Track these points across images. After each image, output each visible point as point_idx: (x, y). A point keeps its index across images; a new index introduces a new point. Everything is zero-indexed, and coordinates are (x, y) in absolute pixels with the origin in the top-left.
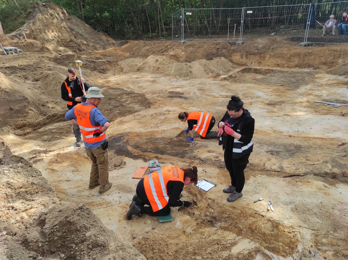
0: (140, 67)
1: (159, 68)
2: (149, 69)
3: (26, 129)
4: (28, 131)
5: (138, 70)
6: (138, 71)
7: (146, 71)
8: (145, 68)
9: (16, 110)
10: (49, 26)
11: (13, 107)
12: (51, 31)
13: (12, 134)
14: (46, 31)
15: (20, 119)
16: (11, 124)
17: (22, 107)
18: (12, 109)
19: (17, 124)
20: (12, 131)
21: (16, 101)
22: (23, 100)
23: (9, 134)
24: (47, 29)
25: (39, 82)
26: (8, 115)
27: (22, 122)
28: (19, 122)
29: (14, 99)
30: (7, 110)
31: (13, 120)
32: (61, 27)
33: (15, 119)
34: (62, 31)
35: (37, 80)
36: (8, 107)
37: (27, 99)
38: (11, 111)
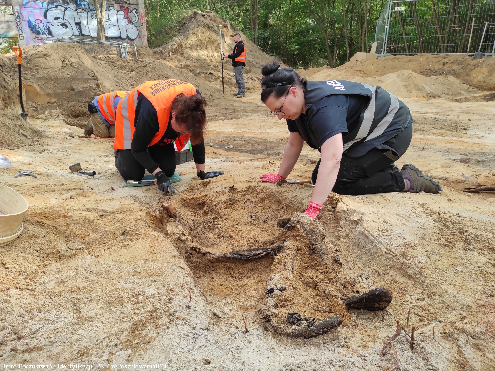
9: (78, 92)
10: (204, 41)
11: (74, 87)
12: (204, 48)
13: (61, 121)
14: (198, 48)
15: (79, 104)
16: (65, 108)
17: (86, 88)
18: (73, 90)
19: (73, 110)
20: (62, 117)
21: (81, 79)
22: (90, 79)
23: (57, 120)
24: (200, 45)
25: (133, 72)
26: (66, 97)
27: (81, 109)
28: (77, 108)
29: (80, 77)
30: (66, 89)
31: (71, 103)
32: (219, 44)
33: (73, 103)
34: (219, 49)
35: (132, 71)
36: (68, 86)
37: (98, 80)
38: (72, 92)
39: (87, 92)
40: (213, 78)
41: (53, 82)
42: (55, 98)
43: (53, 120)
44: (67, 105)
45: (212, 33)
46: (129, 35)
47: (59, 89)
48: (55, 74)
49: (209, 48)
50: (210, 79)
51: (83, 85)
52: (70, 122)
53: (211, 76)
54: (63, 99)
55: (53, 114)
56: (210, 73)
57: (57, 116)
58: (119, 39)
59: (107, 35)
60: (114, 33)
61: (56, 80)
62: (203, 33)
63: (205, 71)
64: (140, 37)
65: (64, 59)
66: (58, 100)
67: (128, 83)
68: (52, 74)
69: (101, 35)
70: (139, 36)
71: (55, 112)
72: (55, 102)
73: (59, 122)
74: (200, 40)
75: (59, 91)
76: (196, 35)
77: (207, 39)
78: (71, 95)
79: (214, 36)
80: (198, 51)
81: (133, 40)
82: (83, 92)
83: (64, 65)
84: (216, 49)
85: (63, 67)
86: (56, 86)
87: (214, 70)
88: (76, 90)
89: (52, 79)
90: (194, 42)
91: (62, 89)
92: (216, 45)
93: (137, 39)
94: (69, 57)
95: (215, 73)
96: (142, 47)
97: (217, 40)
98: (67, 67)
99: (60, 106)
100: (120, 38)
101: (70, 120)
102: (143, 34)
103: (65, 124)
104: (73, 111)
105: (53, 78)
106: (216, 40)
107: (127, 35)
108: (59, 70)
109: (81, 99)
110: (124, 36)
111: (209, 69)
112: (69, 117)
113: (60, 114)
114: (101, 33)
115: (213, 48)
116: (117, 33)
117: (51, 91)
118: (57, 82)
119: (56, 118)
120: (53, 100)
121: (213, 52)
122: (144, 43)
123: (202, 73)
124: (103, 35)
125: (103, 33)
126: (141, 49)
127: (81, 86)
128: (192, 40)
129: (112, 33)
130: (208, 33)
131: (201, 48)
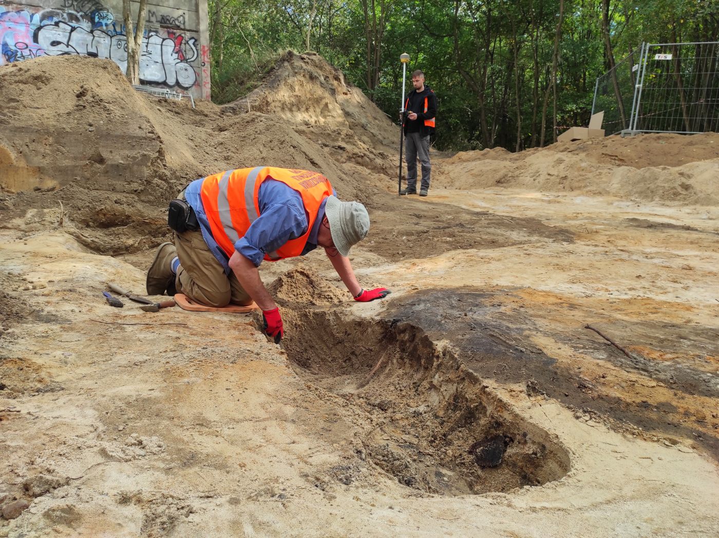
0: (506, 175)
1: (565, 178)
2: (532, 179)
3: (125, 234)
4: (130, 242)
5: (499, 182)
6: (500, 184)
7: (523, 185)
8: (521, 178)
9: (112, 165)
10: (303, 98)
11: (105, 154)
12: (303, 109)
13: (67, 235)
14: (294, 109)
15: (115, 196)
16: (80, 204)
17: (134, 158)
18: (101, 160)
19: (98, 208)
20: (70, 226)
21: (123, 137)
22: (145, 138)
23: (57, 233)
24: (297, 105)
25: (225, 133)
26: (83, 177)
27: (118, 207)
28: (108, 206)
29: (119, 133)
30: (84, 158)
31: (94, 193)
32: (326, 105)
33: (100, 192)
34: (326, 113)
35: (221, 130)
36: (90, 152)
37: (161, 142)
38: (98, 165)
39: (135, 167)
40: (345, 155)
41: (51, 140)
42: (54, 178)
43: (46, 233)
44: (84, 196)
45: (316, 86)
46: (181, 80)
47: (66, 158)
48: (58, 121)
49: (311, 109)
50: (339, 157)
51: (127, 152)
52: (89, 240)
53: (341, 151)
54: (75, 181)
55: (48, 218)
56: (340, 148)
57: (56, 224)
58: (163, 86)
59: (142, 78)
60: (155, 75)
61: (60, 135)
62: (302, 85)
63: (331, 144)
64: (199, 85)
65: (81, 90)
66: (61, 184)
67: (217, 155)
68: (52, 122)
69: (133, 76)
70: (197, 83)
71: (52, 214)
72: (53, 189)
73: (61, 239)
74: (297, 96)
75: (66, 163)
76: (292, 88)
77: (308, 96)
78: (95, 173)
79: (319, 92)
80: (294, 113)
81: (186, 89)
82: (126, 168)
83: (81, 103)
84: (321, 112)
85: (80, 108)
86: (58, 150)
87: (347, 143)
88: (109, 162)
89: (49, 133)
90: (287, 99)
91: (75, 158)
92: (322, 106)
93: (194, 88)
94: (94, 86)
95: (348, 147)
96: (201, 101)
97: (324, 98)
98: (88, 107)
99: (67, 199)
100: (164, 84)
101: (90, 235)
102: (204, 80)
103: (76, 244)
104: (98, 213)
105: (51, 130)
106: (321, 98)
107: (177, 80)
108: (69, 114)
109: (119, 184)
110: (171, 81)
111: (337, 140)
112: (88, 226)
113: (66, 219)
114: (132, 73)
115: (318, 110)
116: (160, 75)
117: (45, 162)
118: (63, 141)
119: (55, 229)
120: (50, 183)
121: (317, 116)
122: (204, 95)
123: (326, 146)
124: (136, 76)
125: (136, 74)
126: (201, 103)
127: (122, 152)
128: (283, 94)
129: (151, 75)
130: (309, 86)
131: (299, 109)
